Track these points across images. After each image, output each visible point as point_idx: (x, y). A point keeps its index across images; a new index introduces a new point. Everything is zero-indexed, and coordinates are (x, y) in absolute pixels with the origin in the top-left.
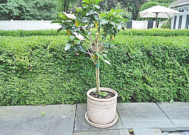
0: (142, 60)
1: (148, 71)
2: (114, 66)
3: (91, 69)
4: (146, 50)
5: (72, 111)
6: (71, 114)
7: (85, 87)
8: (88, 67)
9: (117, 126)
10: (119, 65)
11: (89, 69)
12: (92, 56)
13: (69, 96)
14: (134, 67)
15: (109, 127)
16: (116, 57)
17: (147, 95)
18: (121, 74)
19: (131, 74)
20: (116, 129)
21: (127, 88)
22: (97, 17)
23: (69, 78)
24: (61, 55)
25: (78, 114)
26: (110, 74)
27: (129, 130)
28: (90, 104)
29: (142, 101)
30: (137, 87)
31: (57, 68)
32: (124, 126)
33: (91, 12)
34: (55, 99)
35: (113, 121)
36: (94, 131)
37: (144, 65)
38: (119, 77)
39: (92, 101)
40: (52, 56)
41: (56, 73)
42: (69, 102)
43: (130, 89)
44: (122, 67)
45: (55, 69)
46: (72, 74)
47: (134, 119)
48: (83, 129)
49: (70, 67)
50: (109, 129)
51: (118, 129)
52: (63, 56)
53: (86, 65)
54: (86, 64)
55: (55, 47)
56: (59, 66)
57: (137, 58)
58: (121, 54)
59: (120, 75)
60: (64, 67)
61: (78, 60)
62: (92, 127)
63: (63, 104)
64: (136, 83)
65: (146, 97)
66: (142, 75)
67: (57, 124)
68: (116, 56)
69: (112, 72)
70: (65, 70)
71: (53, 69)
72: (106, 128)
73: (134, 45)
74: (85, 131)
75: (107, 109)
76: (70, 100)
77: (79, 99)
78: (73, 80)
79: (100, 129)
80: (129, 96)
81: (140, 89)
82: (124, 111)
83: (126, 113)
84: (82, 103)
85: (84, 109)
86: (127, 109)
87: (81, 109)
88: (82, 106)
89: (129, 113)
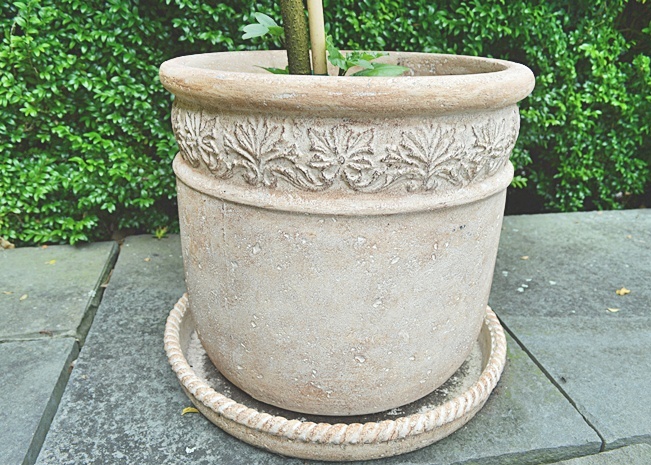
5: (63, 298)
47: (629, 325)
63: (4, 243)
82: (504, 266)
83: (528, 283)
84: (163, 232)
85: (174, 275)
86: (519, 257)
87: (148, 272)
88: (156, 255)
89: (552, 283)
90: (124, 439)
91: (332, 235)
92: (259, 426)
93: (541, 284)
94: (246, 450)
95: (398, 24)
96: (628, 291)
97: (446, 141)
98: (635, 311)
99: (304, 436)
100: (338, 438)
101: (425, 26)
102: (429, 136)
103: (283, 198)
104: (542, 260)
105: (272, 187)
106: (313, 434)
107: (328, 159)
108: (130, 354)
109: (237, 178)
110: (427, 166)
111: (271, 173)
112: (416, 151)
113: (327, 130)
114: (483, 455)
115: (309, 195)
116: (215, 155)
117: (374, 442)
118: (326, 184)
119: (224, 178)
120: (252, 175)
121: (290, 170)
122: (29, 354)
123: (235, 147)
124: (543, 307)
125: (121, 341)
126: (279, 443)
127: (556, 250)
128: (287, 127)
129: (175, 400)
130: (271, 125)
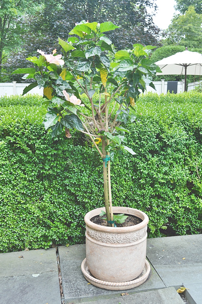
0: (186, 149)
1: (199, 170)
2: (132, 162)
3: (86, 170)
4: (192, 129)
5: (51, 263)
6: (49, 269)
7: (75, 208)
8: (80, 166)
9: (152, 283)
10: (143, 159)
11: (83, 171)
12: (96, 140)
13: (40, 232)
14: (172, 162)
15: (135, 286)
16: (137, 143)
17: (198, 219)
18: (147, 177)
19: (166, 177)
20: (151, 290)
21: (158, 206)
22: (105, 61)
23: (40, 191)
24: (25, 142)
25: (63, 267)
26: (125, 179)
27: (177, 288)
28: (95, 242)
29: (189, 233)
30: (178, 203)
31: (15, 171)
32: (165, 282)
33: (95, 52)
34: (9, 240)
35: (141, 275)
36: (105, 297)
37: (190, 157)
38: (143, 184)
39: (98, 234)
40: (5, 145)
41: (12, 182)
42: (39, 245)
43: (166, 209)
44: (149, 162)
45: (11, 173)
46: (46, 183)
47: (181, 267)
48: (82, 296)
49: (43, 168)
50: (136, 290)
51: (155, 289)
52: (28, 146)
53: (77, 163)
54: (76, 160)
55: (10, 125)
56: (18, 167)
57: (177, 144)
58: (147, 136)
59: (146, 180)
60: (31, 169)
61: (60, 152)
62: (100, 290)
63: (27, 249)
64: (176, 194)
65: (196, 222)
66: (188, 177)
67: (23, 291)
68: (137, 141)
69: (129, 174)
70: (33, 174)
71: (7, 175)
72: (129, 290)
73: (171, 118)
74: (87, 299)
75: (132, 247)
76: (43, 241)
77: (63, 236)
78: (49, 196)
79: (119, 292)
80: (163, 223)
81: (183, 207)
82: (157, 253)
83: (162, 257)
84: (68, 245)
85: (75, 257)
86: (162, 250)
87: (68, 256)
88: (68, 252)
89: (168, 257)
90: (78, 289)
91: (116, 250)
92: (104, 284)
93: (165, 257)
94: (101, 289)
95: (128, 193)
96: (185, 258)
97: (132, 236)
98: (184, 263)
99: (112, 285)
100: (117, 285)
101: (135, 193)
102: (129, 235)
103: (108, 244)
104: (168, 251)
105: (106, 243)
106: (113, 284)
107: (115, 239)
108: (72, 274)
109: (101, 241)
110: (129, 239)
111: (106, 241)
112: (128, 237)
113: (115, 235)
114: (143, 289)
115: (112, 244)
116: (97, 237)
117: (123, 286)
118: (115, 242)
119: (98, 241)
120: (103, 241)
121: (109, 240)
122: (50, 275)
123: (101, 237)
124: (164, 263)
125: (69, 272)
126: (107, 287)
127: (172, 248)
128: (109, 234)
129: (85, 282)
130: (106, 234)
